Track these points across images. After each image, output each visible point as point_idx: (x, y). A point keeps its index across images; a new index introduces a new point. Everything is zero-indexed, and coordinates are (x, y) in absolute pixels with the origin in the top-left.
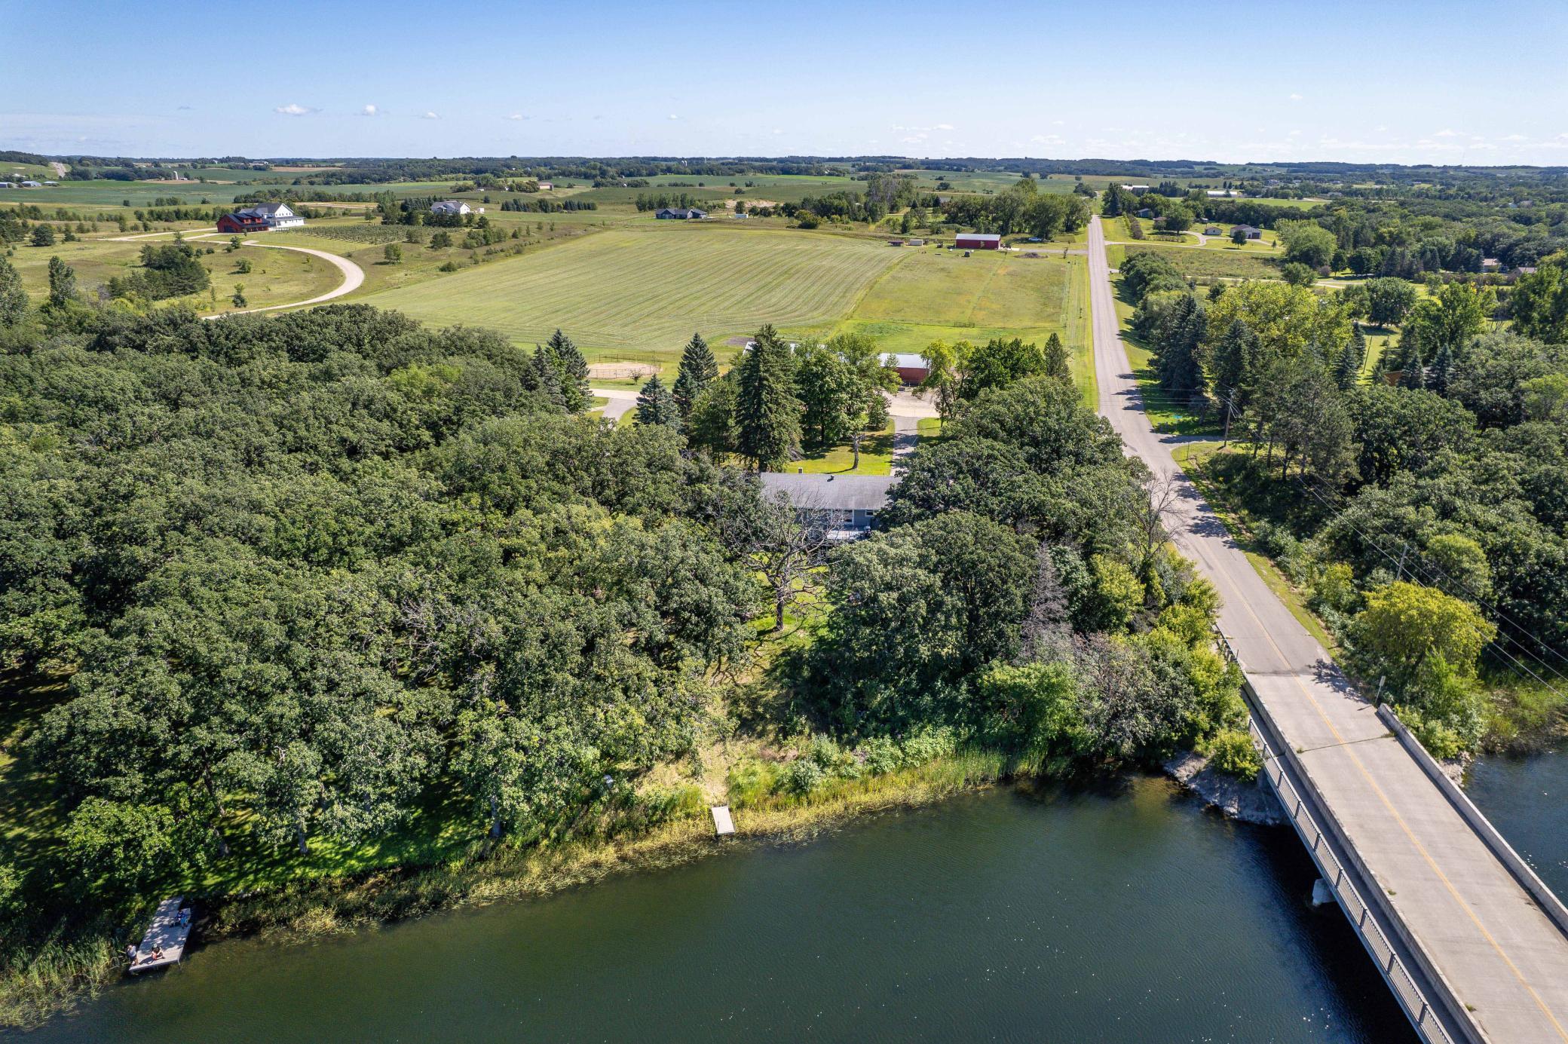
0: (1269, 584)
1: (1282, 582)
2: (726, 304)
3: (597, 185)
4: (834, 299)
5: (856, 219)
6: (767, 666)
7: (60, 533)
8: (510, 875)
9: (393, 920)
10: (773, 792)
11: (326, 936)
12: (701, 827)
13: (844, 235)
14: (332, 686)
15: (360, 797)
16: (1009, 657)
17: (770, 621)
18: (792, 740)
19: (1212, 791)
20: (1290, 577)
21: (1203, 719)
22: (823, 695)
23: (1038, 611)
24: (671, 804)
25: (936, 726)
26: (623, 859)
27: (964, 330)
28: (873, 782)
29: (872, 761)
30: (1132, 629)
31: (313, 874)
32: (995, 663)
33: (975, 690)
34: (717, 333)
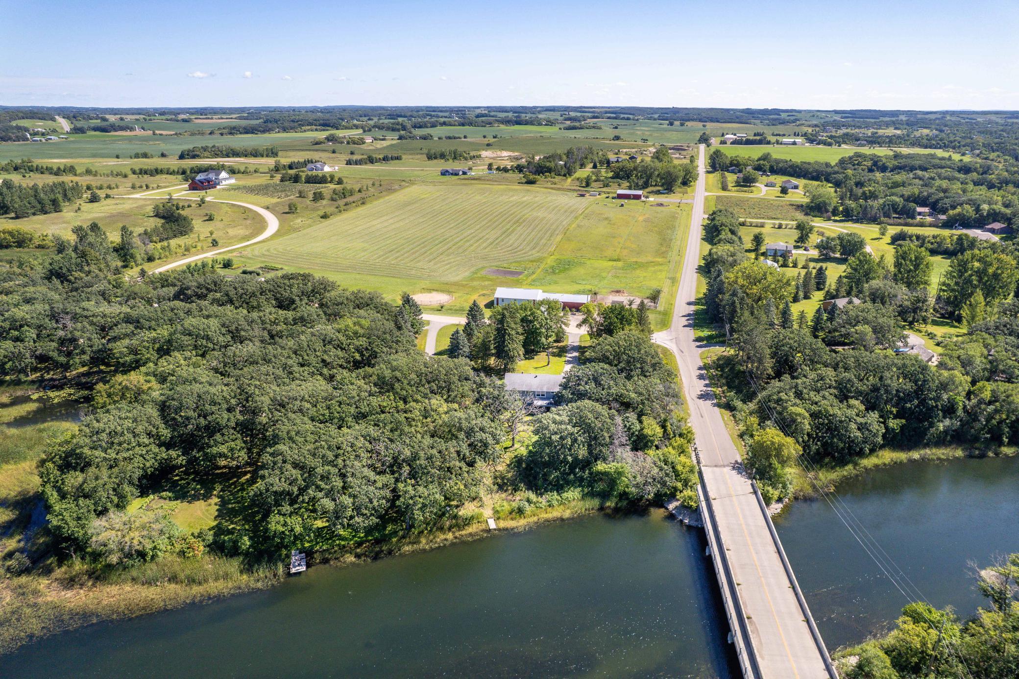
0: (726, 424)
1: (732, 423)
2: (484, 245)
3: (400, 138)
4: (544, 241)
5: (559, 175)
6: (508, 463)
7: (229, 410)
8: (414, 543)
9: (376, 558)
10: (511, 513)
11: (353, 564)
12: (484, 526)
13: (552, 188)
14: (353, 475)
15: (363, 515)
16: (605, 460)
17: (509, 444)
18: (518, 493)
19: (680, 514)
20: (736, 421)
21: (679, 485)
22: (530, 475)
23: (616, 442)
24: (472, 518)
25: (576, 487)
26: (456, 538)
27: (614, 263)
28: (549, 509)
29: (549, 501)
30: (657, 447)
31: (343, 543)
32: (599, 462)
33: (591, 473)
34: (480, 266)
